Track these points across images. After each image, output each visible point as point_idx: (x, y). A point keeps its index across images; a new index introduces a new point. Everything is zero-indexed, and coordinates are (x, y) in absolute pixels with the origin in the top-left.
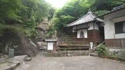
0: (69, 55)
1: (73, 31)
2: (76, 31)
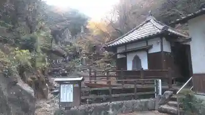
0: (110, 112)
1: (119, 57)
2: (124, 56)
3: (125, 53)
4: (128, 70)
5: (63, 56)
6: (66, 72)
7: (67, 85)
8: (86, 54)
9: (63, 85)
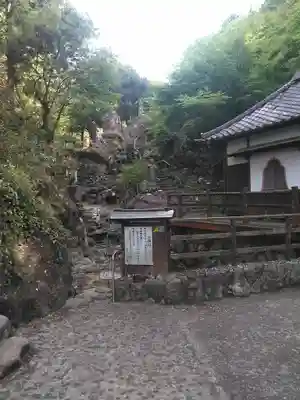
0: (237, 287)
1: (231, 162)
2: (244, 161)
3: (247, 155)
4: (252, 190)
5: (107, 163)
6: (114, 194)
7: (138, 229)
8: (155, 158)
9: (130, 228)
